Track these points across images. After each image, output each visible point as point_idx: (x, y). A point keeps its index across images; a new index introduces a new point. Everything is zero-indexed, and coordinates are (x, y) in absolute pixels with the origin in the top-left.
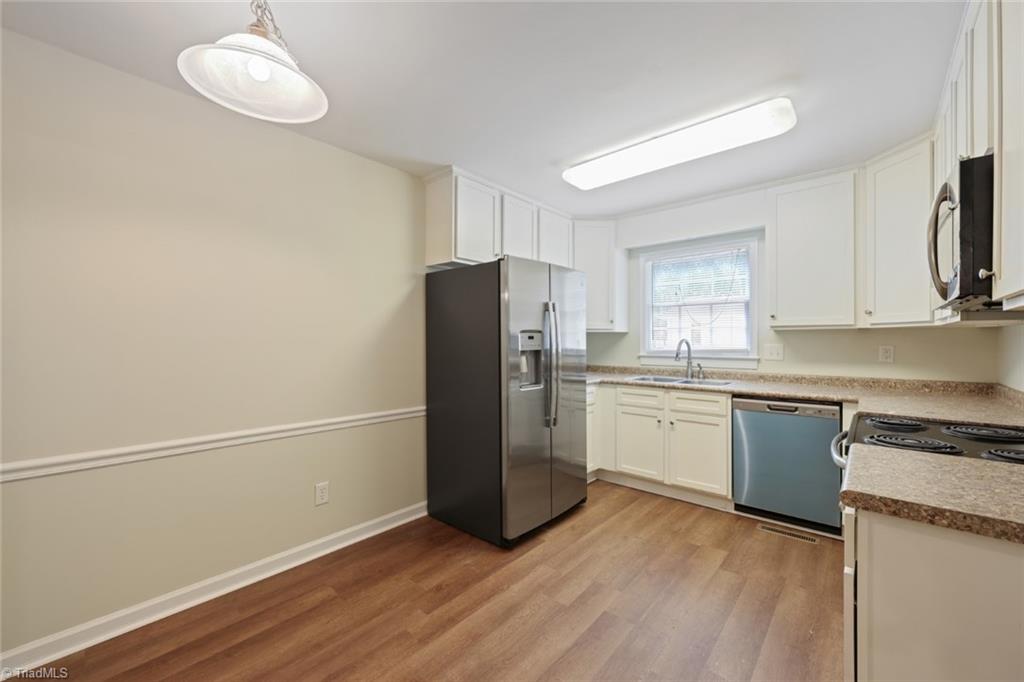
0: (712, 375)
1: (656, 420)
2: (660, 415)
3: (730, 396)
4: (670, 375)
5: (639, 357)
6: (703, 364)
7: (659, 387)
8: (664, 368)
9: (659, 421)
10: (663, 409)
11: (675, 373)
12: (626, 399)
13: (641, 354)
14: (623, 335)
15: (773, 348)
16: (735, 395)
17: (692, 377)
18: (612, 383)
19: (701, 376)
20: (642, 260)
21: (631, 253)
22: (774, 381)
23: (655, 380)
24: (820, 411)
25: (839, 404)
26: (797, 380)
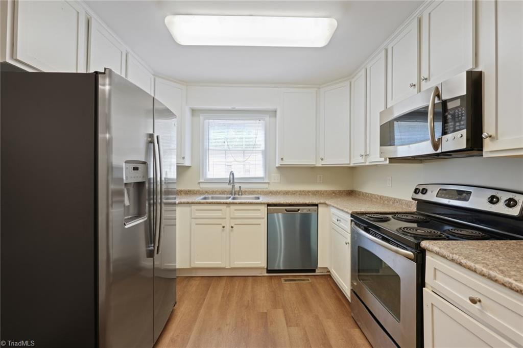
0: (245, 192)
1: (221, 226)
2: (223, 222)
3: (266, 205)
4: (220, 194)
5: (199, 183)
6: (243, 186)
7: (224, 203)
8: (216, 189)
9: (224, 227)
10: (225, 218)
11: (223, 192)
12: (198, 214)
13: (201, 181)
14: (189, 167)
15: (276, 176)
16: (269, 205)
17: (235, 194)
18: (188, 203)
19: (240, 193)
20: (202, 118)
21: (194, 112)
22: (276, 194)
23: (212, 198)
24: (309, 210)
25: (317, 205)
26: (287, 193)
